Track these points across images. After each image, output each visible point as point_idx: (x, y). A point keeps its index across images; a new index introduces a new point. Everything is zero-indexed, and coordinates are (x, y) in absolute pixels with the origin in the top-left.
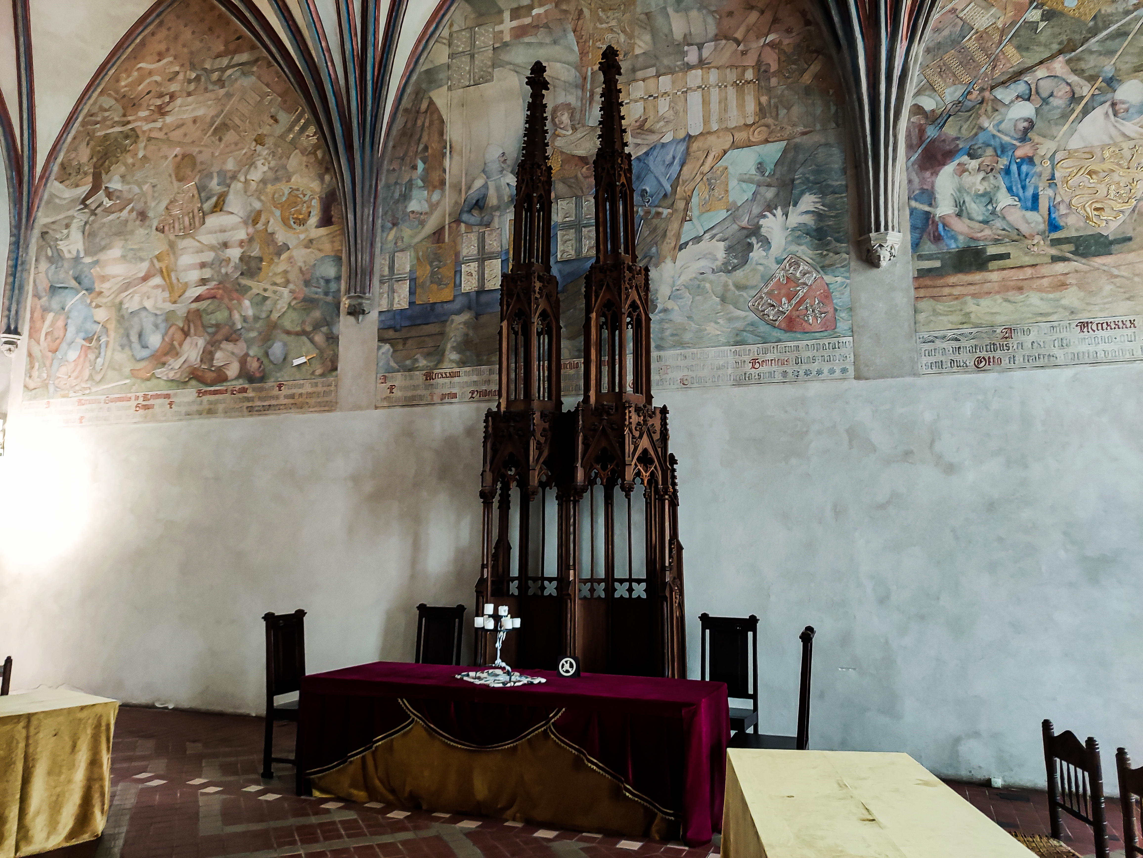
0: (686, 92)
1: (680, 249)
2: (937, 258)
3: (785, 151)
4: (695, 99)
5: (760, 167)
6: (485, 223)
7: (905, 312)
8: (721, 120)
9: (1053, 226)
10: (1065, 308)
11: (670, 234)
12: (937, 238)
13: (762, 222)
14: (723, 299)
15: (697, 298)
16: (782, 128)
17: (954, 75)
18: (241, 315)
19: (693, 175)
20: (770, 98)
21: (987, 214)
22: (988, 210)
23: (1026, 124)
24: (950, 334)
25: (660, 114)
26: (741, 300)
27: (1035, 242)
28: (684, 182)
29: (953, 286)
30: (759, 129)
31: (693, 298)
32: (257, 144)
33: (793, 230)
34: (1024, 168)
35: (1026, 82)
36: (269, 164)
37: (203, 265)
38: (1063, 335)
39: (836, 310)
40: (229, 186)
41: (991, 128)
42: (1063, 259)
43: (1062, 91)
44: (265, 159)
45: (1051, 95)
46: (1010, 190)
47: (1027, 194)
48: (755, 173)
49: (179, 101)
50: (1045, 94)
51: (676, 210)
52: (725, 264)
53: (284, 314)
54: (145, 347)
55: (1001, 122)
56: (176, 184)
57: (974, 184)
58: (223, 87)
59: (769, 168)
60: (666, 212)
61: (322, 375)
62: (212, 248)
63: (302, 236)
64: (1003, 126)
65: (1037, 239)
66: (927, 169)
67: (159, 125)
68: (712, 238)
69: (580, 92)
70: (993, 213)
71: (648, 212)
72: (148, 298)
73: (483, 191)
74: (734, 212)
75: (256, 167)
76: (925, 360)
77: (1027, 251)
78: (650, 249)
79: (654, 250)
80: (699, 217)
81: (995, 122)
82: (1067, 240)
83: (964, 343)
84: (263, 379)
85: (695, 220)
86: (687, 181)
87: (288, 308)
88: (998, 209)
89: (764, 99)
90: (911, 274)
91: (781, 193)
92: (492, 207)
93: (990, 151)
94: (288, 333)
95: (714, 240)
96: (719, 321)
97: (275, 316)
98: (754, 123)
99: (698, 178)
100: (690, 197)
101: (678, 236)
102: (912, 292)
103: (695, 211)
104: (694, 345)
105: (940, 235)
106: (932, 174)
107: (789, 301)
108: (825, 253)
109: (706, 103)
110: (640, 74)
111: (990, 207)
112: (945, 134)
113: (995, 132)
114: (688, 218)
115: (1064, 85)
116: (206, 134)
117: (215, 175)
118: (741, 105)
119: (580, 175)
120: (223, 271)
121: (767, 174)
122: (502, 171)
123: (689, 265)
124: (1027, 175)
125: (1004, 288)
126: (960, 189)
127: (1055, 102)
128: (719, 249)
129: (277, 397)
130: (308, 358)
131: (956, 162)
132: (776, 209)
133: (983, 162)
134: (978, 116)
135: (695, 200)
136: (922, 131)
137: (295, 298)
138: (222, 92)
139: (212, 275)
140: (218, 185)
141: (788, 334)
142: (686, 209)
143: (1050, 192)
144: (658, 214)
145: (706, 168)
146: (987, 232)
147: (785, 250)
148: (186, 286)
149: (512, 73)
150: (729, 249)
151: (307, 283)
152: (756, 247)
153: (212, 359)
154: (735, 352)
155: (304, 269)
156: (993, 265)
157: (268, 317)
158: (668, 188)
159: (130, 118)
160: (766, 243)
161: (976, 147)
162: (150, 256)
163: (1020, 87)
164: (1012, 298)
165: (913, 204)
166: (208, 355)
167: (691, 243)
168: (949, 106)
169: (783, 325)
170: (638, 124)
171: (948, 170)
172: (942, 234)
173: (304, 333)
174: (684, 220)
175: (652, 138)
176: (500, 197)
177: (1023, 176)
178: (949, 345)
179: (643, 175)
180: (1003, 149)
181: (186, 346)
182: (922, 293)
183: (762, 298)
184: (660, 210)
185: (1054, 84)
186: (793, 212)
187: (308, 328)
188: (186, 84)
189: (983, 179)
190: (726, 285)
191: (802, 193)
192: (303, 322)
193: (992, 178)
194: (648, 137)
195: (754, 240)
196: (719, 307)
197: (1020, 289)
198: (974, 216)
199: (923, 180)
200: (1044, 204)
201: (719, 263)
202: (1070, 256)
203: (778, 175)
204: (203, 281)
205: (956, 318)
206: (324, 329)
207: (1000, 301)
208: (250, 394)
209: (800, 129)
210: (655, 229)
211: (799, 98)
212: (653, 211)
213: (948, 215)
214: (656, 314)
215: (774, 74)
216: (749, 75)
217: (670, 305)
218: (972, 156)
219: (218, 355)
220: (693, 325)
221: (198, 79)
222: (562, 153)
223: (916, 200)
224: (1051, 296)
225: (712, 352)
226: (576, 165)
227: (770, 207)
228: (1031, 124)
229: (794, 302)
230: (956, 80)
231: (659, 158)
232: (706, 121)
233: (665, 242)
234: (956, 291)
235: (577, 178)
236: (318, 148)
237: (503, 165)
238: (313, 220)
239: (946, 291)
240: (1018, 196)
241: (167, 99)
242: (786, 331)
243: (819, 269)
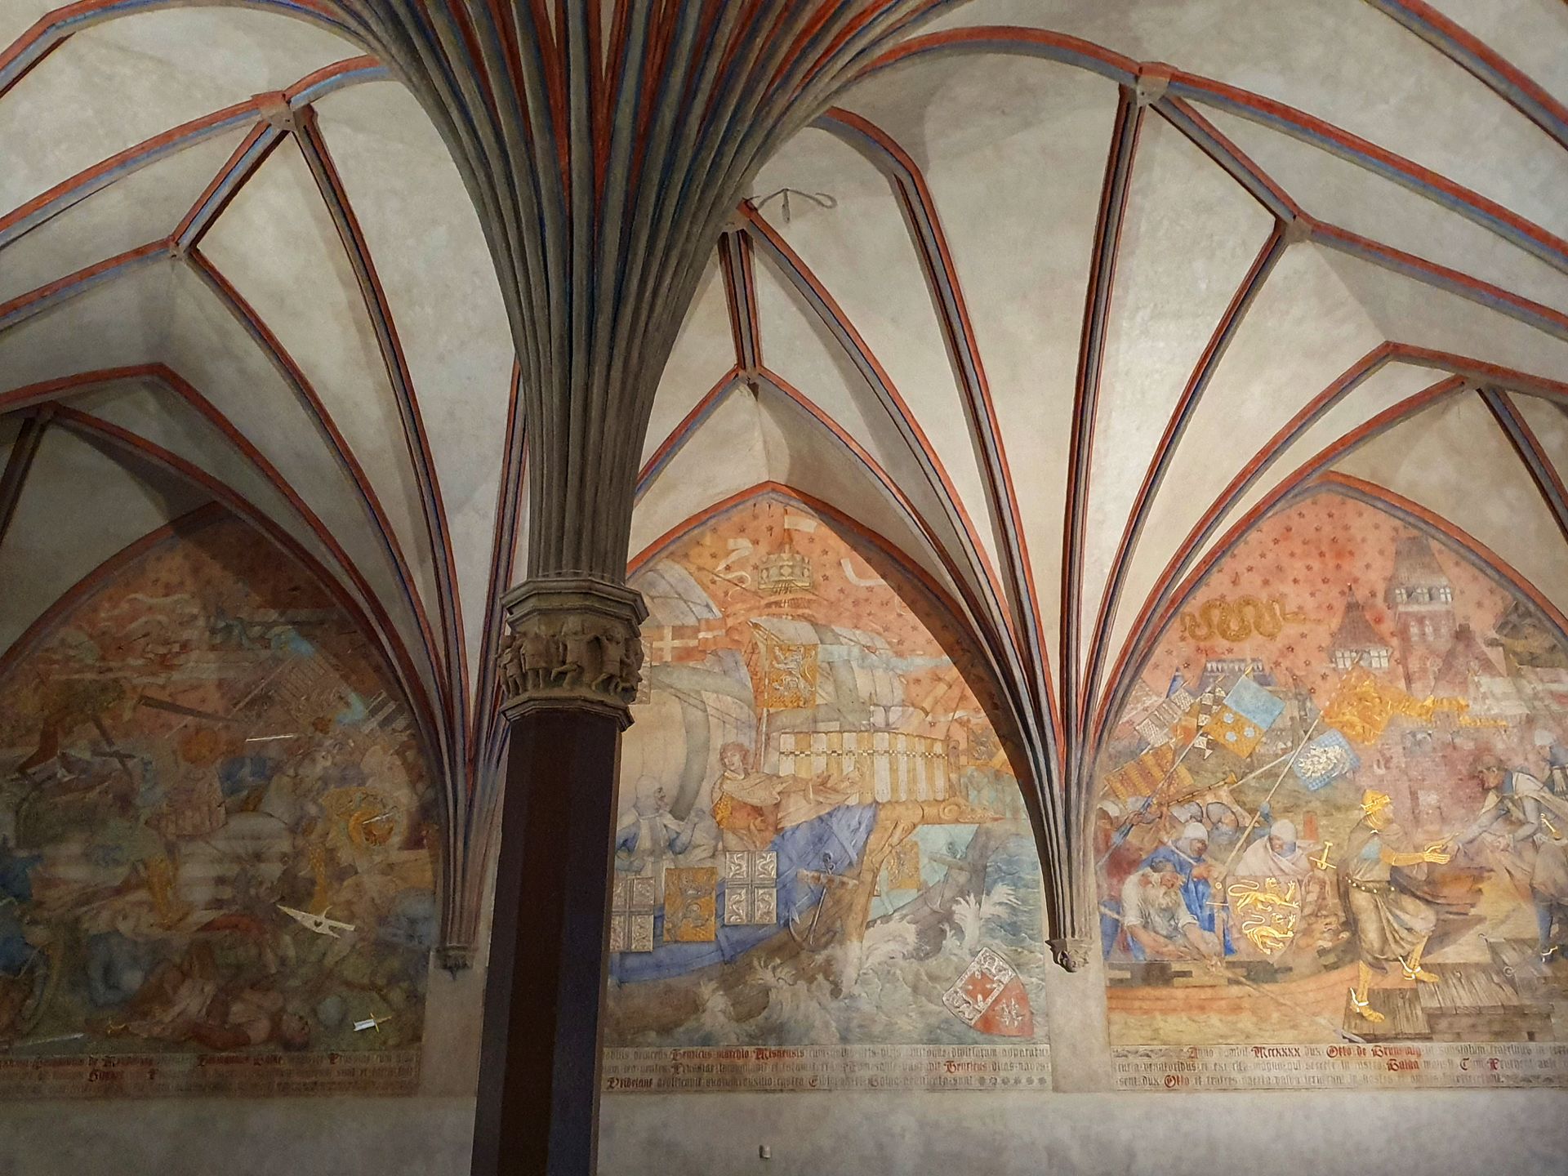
0: (872, 754)
1: (868, 927)
2: (1127, 969)
3: (977, 834)
4: (882, 763)
5: (951, 846)
6: (634, 868)
7: (1098, 1022)
8: (910, 791)
9: (1228, 950)
10: (1242, 1032)
11: (857, 908)
12: (1126, 948)
13: (955, 907)
14: (915, 989)
15: (888, 985)
16: (972, 810)
17: (1134, 785)
18: (277, 955)
19: (881, 846)
20: (960, 777)
21: (1170, 929)
22: (1171, 925)
23: (1200, 845)
24: (1141, 1049)
25: (845, 773)
26: (935, 992)
27: (1213, 963)
28: (871, 853)
29: (1143, 999)
30: (949, 808)
31: (883, 986)
32: (316, 729)
33: (988, 920)
34: (1200, 887)
35: (1198, 804)
36: (333, 757)
37: (220, 881)
38: (1241, 1058)
39: (1032, 1013)
40: (270, 778)
41: (1170, 843)
42: (1238, 983)
43: (1228, 818)
44: (329, 752)
45: (1220, 821)
46: (1189, 907)
47: (1204, 914)
48: (945, 852)
49: (194, 655)
50: (1214, 819)
51: (862, 882)
52: (917, 949)
53: (344, 959)
54: (113, 987)
55: (1178, 840)
56: (184, 766)
57: (1157, 897)
58: (267, 647)
59: (961, 849)
60: (852, 883)
61: (397, 1046)
62: (238, 859)
63: (377, 859)
64: (1180, 844)
65: (1215, 960)
66: (1114, 876)
67: (161, 680)
68: (902, 919)
69: (754, 734)
70: (1176, 928)
71: (831, 881)
72: (125, 918)
73: (634, 829)
74: (925, 892)
75: (313, 761)
76: (1119, 1075)
77: (1207, 972)
78: (833, 923)
79: (838, 924)
80: (887, 894)
81: (1174, 839)
82: (1241, 964)
83: (1155, 1059)
84: (305, 1046)
85: (883, 895)
86: (874, 850)
87: (351, 951)
88: (1180, 925)
89: (953, 776)
90: (1104, 983)
91: (974, 879)
92: (643, 851)
93: (1169, 867)
94: (348, 984)
95: (905, 922)
96: (910, 1014)
97: (329, 961)
98: (944, 800)
99: (887, 849)
100: (878, 870)
101: (866, 911)
102: (1105, 1002)
103: (882, 885)
104: (884, 1040)
105: (1128, 944)
106: (1119, 881)
107: (984, 999)
108: (1019, 950)
109: (893, 770)
110: (822, 726)
111: (1172, 923)
112: (1129, 843)
113: (1173, 848)
114: (875, 893)
115: (1230, 813)
116: (235, 705)
117: (248, 761)
118: (931, 779)
119: (752, 827)
120: (253, 892)
121: (958, 857)
122: (657, 810)
123: (878, 946)
124: (1203, 895)
125: (1188, 1007)
126: (1145, 901)
127: (1224, 828)
128: (910, 932)
129: (328, 1072)
130: (380, 1021)
131: (1141, 872)
132: (969, 896)
133: (1164, 876)
134: (1158, 831)
135: (883, 874)
136: (1107, 837)
137: (363, 939)
138: (264, 654)
139: (234, 897)
140: (253, 774)
141: (985, 1036)
142: (874, 883)
143: (1223, 915)
144: (843, 884)
145: (895, 840)
146: (1171, 947)
147: (979, 941)
148: (190, 908)
149: (674, 697)
150: (920, 934)
151: (382, 920)
152: (949, 934)
153: (227, 1014)
154: (929, 1052)
155: (378, 901)
156: (1177, 981)
157: (320, 961)
158: (855, 858)
159: (112, 664)
160: (959, 931)
161: (1157, 860)
162: (132, 859)
163: (1194, 809)
164: (1196, 1018)
165: (1102, 909)
166: (219, 1005)
167: (879, 922)
168: (1132, 816)
169: (980, 1025)
170: (820, 780)
171: (1133, 879)
172: (1131, 944)
173: (373, 987)
174: (871, 894)
175: (836, 798)
176: (655, 841)
177: (1200, 895)
178: (1140, 1061)
179: (825, 839)
180: (1181, 867)
181: (184, 991)
182: (1114, 1003)
183: (956, 992)
184: (845, 879)
185: (1221, 811)
186: (986, 902)
187: (380, 982)
188: (208, 633)
189: (1165, 893)
190: (917, 975)
191: (995, 882)
192: (374, 973)
193: (1173, 894)
194: (832, 796)
195: (947, 927)
196: (911, 998)
197: (1202, 1008)
198: (1159, 929)
199: (1111, 887)
200: (1218, 923)
201: (910, 948)
202: (1243, 980)
203: (970, 858)
204: (217, 903)
205: (1147, 1033)
206: (405, 985)
207: (1185, 1019)
208: (285, 1065)
209: (991, 814)
210: (838, 902)
211: (989, 782)
212: (837, 879)
213: (1135, 926)
214: (841, 1000)
215: (965, 752)
216: (938, 748)
217: (856, 990)
218: (1155, 869)
219: (236, 1008)
220: (883, 1017)
221: (228, 629)
222: (733, 798)
223: (1105, 906)
224: (1230, 1018)
225: (905, 1049)
226: (749, 815)
227: (963, 893)
228: (1204, 848)
229: (990, 1000)
230: (1136, 792)
231: (843, 822)
232: (894, 789)
233: (850, 918)
234: (1146, 1005)
235: (749, 830)
236: (410, 748)
237: (659, 803)
238: (396, 840)
239: (1137, 1004)
240: (1196, 914)
241: (176, 648)
242: (982, 1033)
243: (1014, 967)
